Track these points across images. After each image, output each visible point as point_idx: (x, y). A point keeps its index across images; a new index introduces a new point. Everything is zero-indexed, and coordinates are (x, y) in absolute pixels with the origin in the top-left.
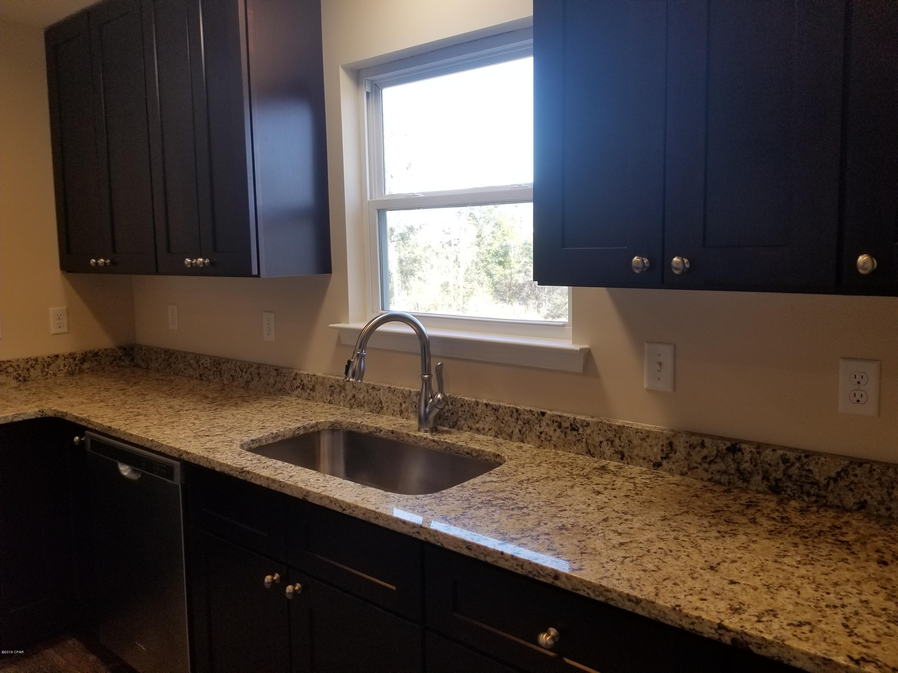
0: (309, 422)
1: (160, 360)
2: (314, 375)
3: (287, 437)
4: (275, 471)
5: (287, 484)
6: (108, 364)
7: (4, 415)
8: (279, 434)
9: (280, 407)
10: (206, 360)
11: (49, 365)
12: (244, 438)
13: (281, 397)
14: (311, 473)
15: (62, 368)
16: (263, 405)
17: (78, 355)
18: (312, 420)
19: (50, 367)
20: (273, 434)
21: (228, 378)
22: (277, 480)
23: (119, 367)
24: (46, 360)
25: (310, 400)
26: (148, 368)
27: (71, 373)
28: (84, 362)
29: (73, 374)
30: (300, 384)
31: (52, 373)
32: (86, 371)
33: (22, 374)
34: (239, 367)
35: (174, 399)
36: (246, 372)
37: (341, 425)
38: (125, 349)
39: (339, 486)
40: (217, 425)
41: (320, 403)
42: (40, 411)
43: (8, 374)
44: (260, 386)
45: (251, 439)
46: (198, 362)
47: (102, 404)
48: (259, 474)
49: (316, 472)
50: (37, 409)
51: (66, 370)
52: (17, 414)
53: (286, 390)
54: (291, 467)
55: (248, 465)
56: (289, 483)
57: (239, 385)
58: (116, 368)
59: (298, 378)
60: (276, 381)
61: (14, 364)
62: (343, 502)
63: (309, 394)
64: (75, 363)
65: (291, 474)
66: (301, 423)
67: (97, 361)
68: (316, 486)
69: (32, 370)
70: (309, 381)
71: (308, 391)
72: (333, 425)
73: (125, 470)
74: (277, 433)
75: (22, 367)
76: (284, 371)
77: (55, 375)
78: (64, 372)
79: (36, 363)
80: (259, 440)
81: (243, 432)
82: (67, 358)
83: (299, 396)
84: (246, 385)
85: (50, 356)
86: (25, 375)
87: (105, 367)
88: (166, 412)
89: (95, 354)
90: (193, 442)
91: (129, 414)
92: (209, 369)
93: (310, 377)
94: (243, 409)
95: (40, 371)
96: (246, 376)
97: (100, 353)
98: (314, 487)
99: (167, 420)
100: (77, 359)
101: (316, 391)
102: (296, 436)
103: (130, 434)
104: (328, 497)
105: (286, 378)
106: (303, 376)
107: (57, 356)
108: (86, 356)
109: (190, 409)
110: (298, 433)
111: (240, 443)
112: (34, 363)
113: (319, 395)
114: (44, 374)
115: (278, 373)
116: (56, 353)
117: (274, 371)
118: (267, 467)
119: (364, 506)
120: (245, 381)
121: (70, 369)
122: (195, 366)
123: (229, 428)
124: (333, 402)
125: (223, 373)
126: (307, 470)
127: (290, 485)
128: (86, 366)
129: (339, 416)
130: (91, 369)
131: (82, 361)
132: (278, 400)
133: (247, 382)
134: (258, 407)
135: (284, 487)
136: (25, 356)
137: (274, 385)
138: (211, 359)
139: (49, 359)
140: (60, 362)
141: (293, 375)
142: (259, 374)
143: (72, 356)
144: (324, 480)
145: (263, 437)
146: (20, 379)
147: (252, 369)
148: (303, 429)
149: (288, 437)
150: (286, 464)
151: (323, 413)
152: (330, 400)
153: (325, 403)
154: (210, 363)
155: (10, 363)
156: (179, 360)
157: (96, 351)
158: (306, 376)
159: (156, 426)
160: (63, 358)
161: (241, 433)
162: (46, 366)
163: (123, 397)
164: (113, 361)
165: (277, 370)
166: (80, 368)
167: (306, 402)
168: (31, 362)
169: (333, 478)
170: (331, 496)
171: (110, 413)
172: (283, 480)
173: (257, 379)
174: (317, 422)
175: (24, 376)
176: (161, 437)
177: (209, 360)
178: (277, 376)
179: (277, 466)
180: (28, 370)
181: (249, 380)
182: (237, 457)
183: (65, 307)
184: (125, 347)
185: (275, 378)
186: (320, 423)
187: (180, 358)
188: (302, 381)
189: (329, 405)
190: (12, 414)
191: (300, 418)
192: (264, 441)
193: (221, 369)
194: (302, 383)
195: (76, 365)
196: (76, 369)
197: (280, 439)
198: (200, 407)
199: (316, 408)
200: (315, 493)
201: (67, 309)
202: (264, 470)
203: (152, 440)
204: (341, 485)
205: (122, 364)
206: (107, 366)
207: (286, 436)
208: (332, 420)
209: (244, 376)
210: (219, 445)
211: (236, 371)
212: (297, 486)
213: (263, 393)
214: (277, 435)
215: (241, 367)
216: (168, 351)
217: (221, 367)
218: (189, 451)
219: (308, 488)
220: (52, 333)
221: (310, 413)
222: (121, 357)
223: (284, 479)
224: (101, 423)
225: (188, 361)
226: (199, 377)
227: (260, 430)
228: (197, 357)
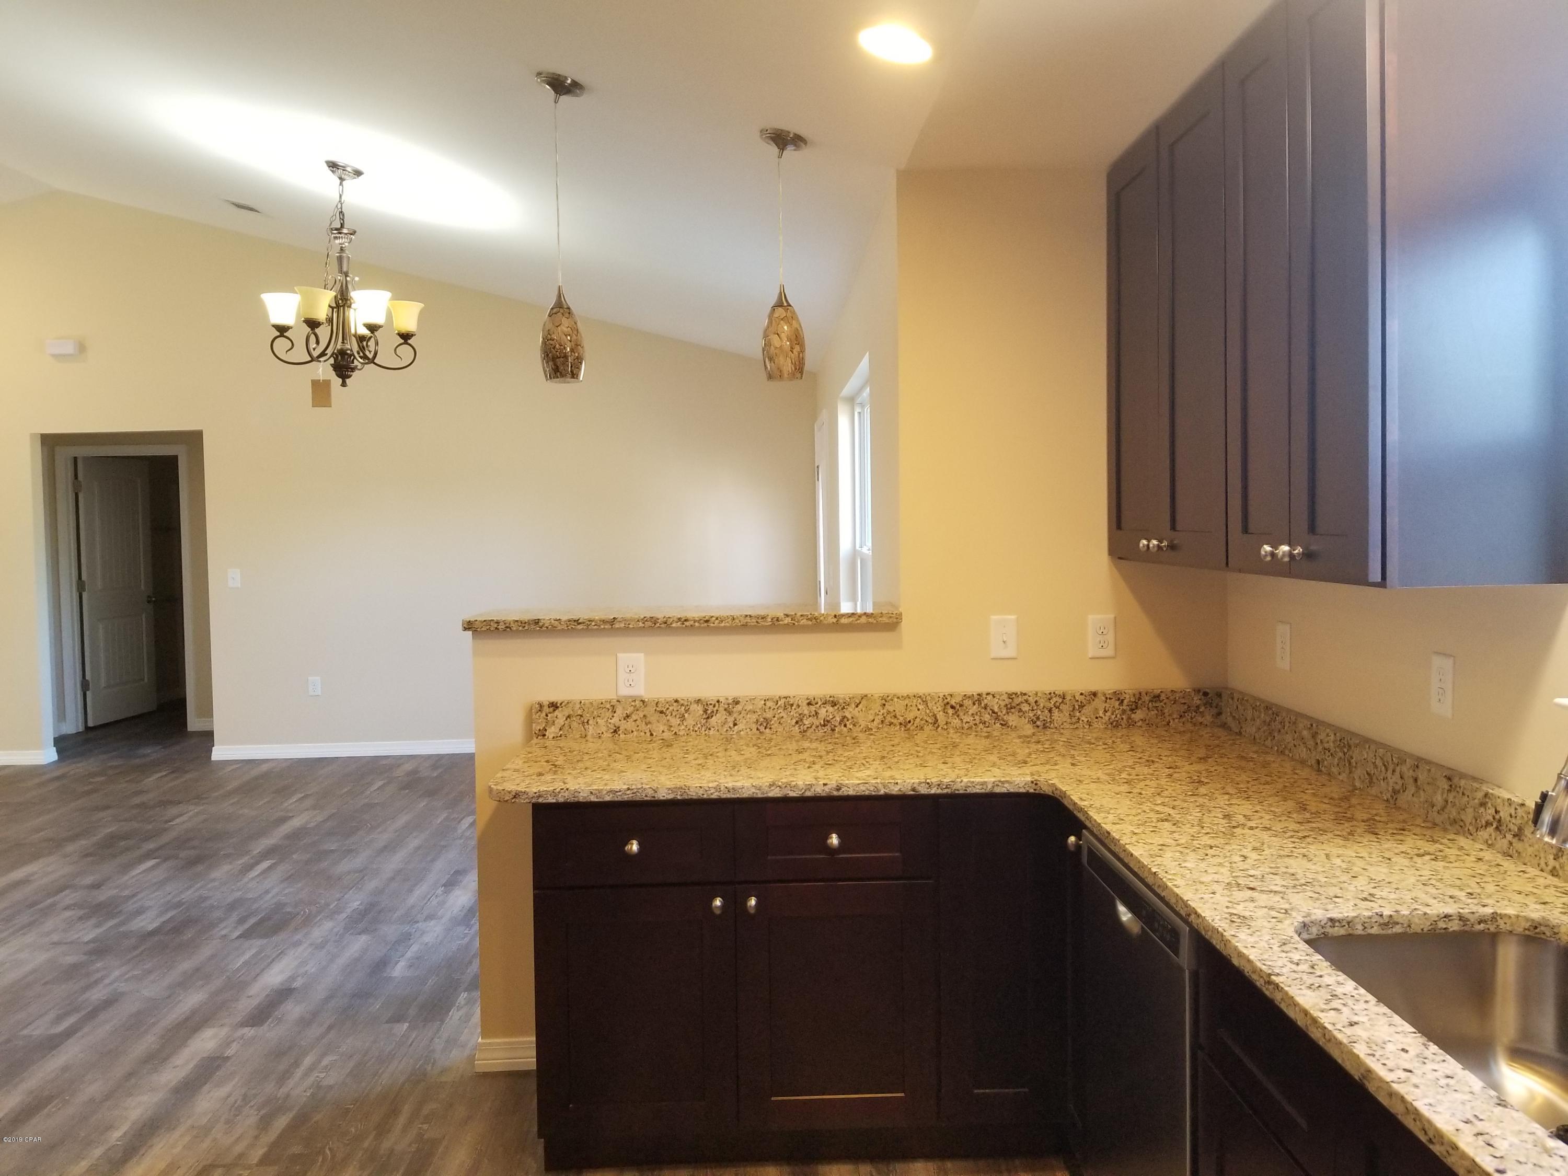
0: (1474, 909)
1: (1258, 722)
2: (1523, 805)
3: (1416, 928)
4: (1328, 1001)
5: (1336, 1039)
6: (1175, 716)
7: (982, 780)
8: (1395, 919)
9: (1436, 859)
10: (1328, 735)
11: (1082, 706)
12: (1315, 911)
13: (1452, 836)
14: (1400, 1029)
15: (1101, 714)
16: (1403, 848)
17: (1128, 696)
18: (1484, 906)
19: (1083, 711)
20: (1381, 916)
21: (1362, 777)
22: (1320, 1023)
23: (1195, 725)
24: (1077, 699)
25: (1511, 856)
26: (1240, 733)
27: (1114, 724)
28: (1137, 708)
29: (1116, 727)
30: (1494, 818)
31: (1086, 720)
32: (1140, 724)
33: (1041, 717)
34: (1382, 759)
35: (1244, 802)
36: (1394, 771)
37: (1555, 933)
38: (1206, 694)
39: (1443, 1082)
40: (1284, 870)
41: (1529, 869)
42: (1032, 782)
43: (1021, 714)
44: (1417, 806)
45: (1329, 916)
46: (1314, 736)
47: (1125, 788)
48: (1293, 997)
49: (1414, 1030)
50: (1029, 779)
51: (1107, 718)
52: (1000, 781)
53: (1465, 825)
54: (1366, 1002)
55: (1284, 970)
56: (1339, 1036)
57: (1380, 795)
58: (1189, 726)
59: (1489, 805)
60: (1447, 801)
61: (1031, 700)
62: (1429, 1122)
63: (1511, 843)
64: (1121, 708)
65: (1356, 1019)
66: (1456, 906)
67: (1157, 710)
68: (1390, 1064)
69: (1056, 712)
70: (1511, 816)
71: (1509, 837)
72: (1536, 928)
73: (1125, 914)
74: (1391, 916)
75: (1042, 705)
76: (1463, 782)
77: (1089, 724)
78: (1104, 721)
79: (1062, 702)
80: (1349, 923)
81: (1323, 897)
82: (1110, 699)
83: (1490, 842)
84: (1392, 796)
85: (1083, 692)
86: (1045, 718)
87: (1171, 721)
88: (1214, 825)
89: (1155, 697)
90: (1218, 895)
91: (1152, 815)
92: (1332, 755)
93: (1513, 807)
94: (1356, 847)
95: (1067, 715)
96: (1394, 779)
97: (1163, 697)
98: (1384, 1064)
99: (1207, 840)
100: (1125, 702)
101: (1525, 840)
102: (1438, 931)
103: (1130, 852)
104: (1402, 1099)
105: (1466, 798)
106: (1499, 801)
107: (1095, 694)
108: (1140, 699)
109: (1257, 828)
110: (1444, 926)
111: (1301, 920)
112: (1060, 700)
113: (1530, 850)
114: (1074, 720)
115: (1451, 786)
116: (1093, 689)
117: (1445, 780)
118: (1320, 986)
119: (1470, 1151)
120: (1390, 789)
121: (1113, 717)
122: (1311, 743)
123: (1303, 881)
124: (1561, 873)
125: (1354, 764)
126: (1397, 1019)
127: (1341, 1043)
128: (1138, 715)
129: (1556, 912)
130: (1147, 722)
131: (1134, 707)
132: (1441, 844)
133: (1395, 792)
134: (1388, 850)
135: (1329, 1040)
136: (1048, 689)
137: (1443, 809)
138: (1335, 734)
139: (1083, 697)
140: (1099, 703)
141: (1480, 795)
142: (1416, 780)
143: (1118, 696)
144: (1418, 1056)
145: (1357, 917)
146: (1038, 723)
147: (1404, 769)
148: (1457, 922)
149: (1419, 931)
150: (1362, 991)
151: (1523, 895)
152: (1554, 868)
153: (1542, 870)
154: (1333, 742)
155: (1026, 697)
156: (1286, 728)
157: (1157, 692)
158: (1506, 804)
159: (1178, 848)
160: (1104, 698)
161: (1318, 899)
162: (1077, 707)
163: (1163, 781)
164: (1184, 712)
165: (1449, 779)
166: (1129, 718)
167: (1500, 859)
168: (1055, 699)
169: (1443, 1058)
170: (1409, 1098)
171: (1125, 806)
172: (1330, 1027)
173: (1411, 789)
174: (1495, 913)
175: (1044, 720)
176: (1172, 872)
177: (1332, 737)
178: (1450, 791)
179: (1340, 990)
180: (1050, 711)
181: (1397, 787)
182: (1275, 948)
183: (1112, 616)
184: (1208, 691)
185: (1445, 796)
186: (1502, 916)
187: (1287, 724)
188: (1497, 812)
189: (1550, 877)
190: (993, 780)
191: (1462, 895)
192: (1360, 927)
193: (1352, 758)
194: (1497, 817)
195: (1124, 712)
196: (1122, 719)
197: (1398, 929)
198: (1278, 827)
199: (1516, 878)
200: (1381, 1080)
201: (1115, 618)
202: (1309, 992)
203: (1155, 873)
204: (1449, 1080)
205: (1200, 719)
206: (1174, 719)
207: (1412, 926)
208: (1535, 916)
209: (1389, 778)
210: (1261, 913)
211: (1376, 767)
212: (1351, 1050)
213: (1419, 821)
214: (1390, 922)
215: (1385, 759)
216: (1271, 709)
217: (1351, 753)
218: (1199, 911)
219: (1374, 1065)
220: (1090, 657)
221: (1490, 888)
222: (1198, 707)
223: (1334, 1024)
224: (1099, 822)
225: (1300, 733)
226: (1315, 766)
227: (1358, 902)
228: (1316, 725)
